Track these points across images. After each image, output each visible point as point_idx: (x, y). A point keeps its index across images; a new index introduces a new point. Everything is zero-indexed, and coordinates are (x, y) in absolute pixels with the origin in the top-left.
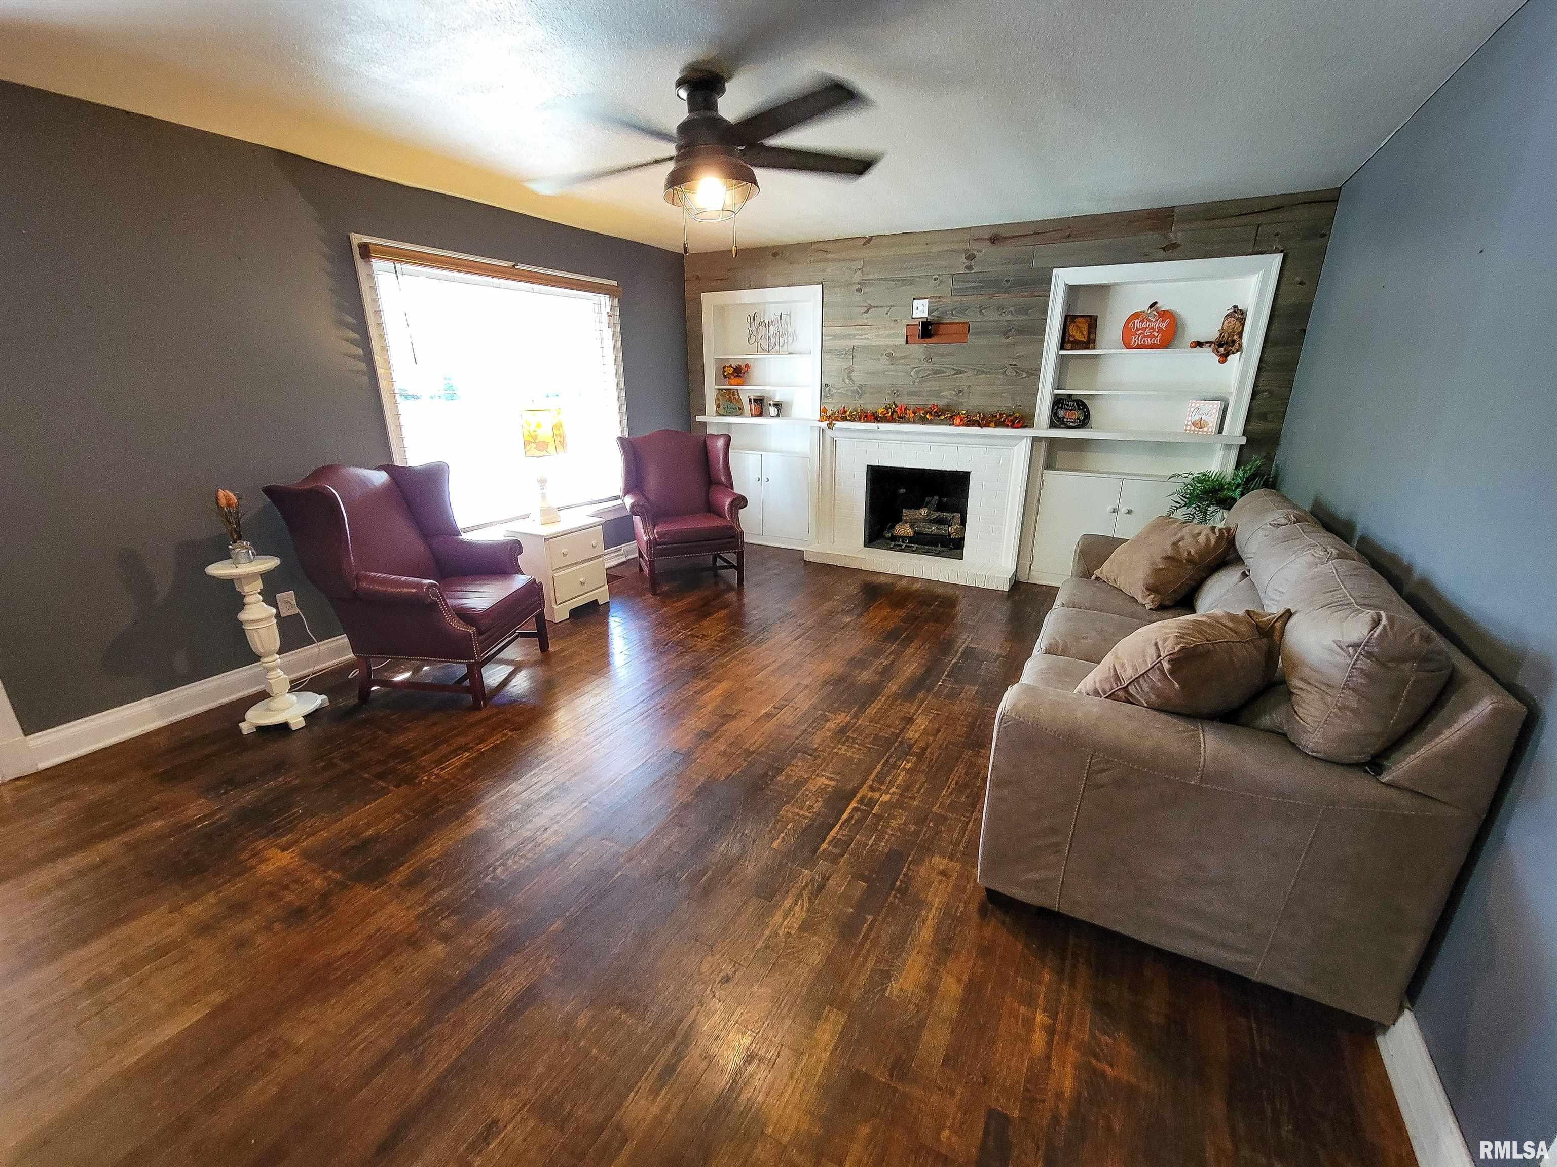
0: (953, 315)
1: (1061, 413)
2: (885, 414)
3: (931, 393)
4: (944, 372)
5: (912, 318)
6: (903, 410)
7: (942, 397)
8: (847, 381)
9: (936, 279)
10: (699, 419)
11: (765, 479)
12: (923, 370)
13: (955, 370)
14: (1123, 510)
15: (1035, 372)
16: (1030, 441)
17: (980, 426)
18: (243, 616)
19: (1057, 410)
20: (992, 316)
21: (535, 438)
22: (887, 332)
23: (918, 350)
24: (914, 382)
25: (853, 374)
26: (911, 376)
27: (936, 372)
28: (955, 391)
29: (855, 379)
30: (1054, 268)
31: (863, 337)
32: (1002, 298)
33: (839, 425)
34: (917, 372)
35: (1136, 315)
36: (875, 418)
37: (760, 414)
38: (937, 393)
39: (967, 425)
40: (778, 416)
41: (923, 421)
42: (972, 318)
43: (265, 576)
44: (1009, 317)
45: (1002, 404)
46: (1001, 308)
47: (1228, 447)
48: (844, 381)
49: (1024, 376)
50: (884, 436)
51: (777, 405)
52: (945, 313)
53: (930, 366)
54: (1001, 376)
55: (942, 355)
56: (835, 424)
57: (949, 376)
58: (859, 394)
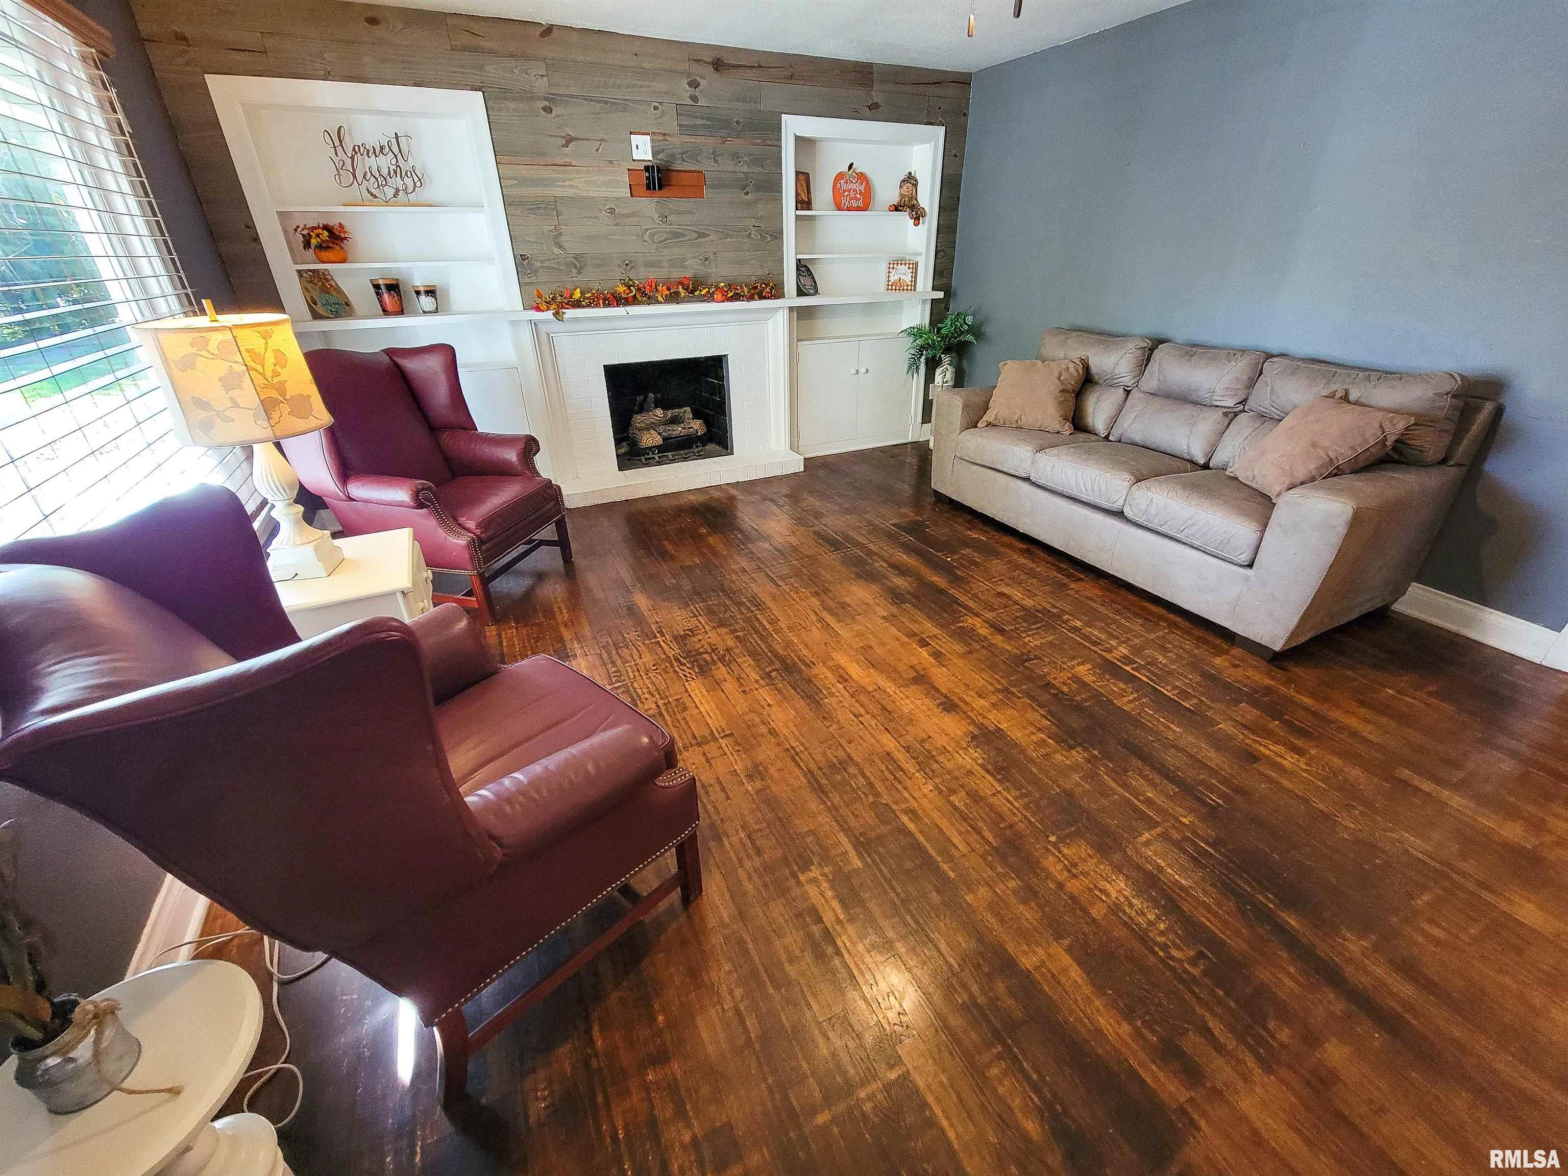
0: (683, 160)
2: (629, 294)
3: (673, 263)
4: (684, 235)
5: (633, 160)
7: (689, 267)
8: (554, 249)
9: (656, 108)
12: (658, 232)
13: (698, 233)
14: (863, 370)
15: (778, 235)
16: (786, 312)
19: (799, 277)
20: (729, 165)
22: (602, 179)
23: (648, 205)
24: (650, 249)
25: (562, 238)
26: (645, 241)
27: (676, 235)
28: (700, 260)
29: (565, 246)
30: (782, 113)
31: (568, 183)
32: (734, 144)
33: (570, 313)
34: (652, 236)
35: (840, 176)
36: (616, 300)
37: (401, 312)
38: (679, 262)
39: (731, 299)
40: (436, 311)
41: (673, 298)
42: (706, 166)
44: (745, 169)
45: (750, 272)
46: (735, 156)
47: (924, 301)
48: (550, 249)
49: (769, 239)
50: (635, 323)
51: (431, 292)
52: (673, 156)
53: (668, 228)
54: (746, 240)
55: (680, 213)
56: (565, 313)
57: (690, 240)
58: (576, 267)
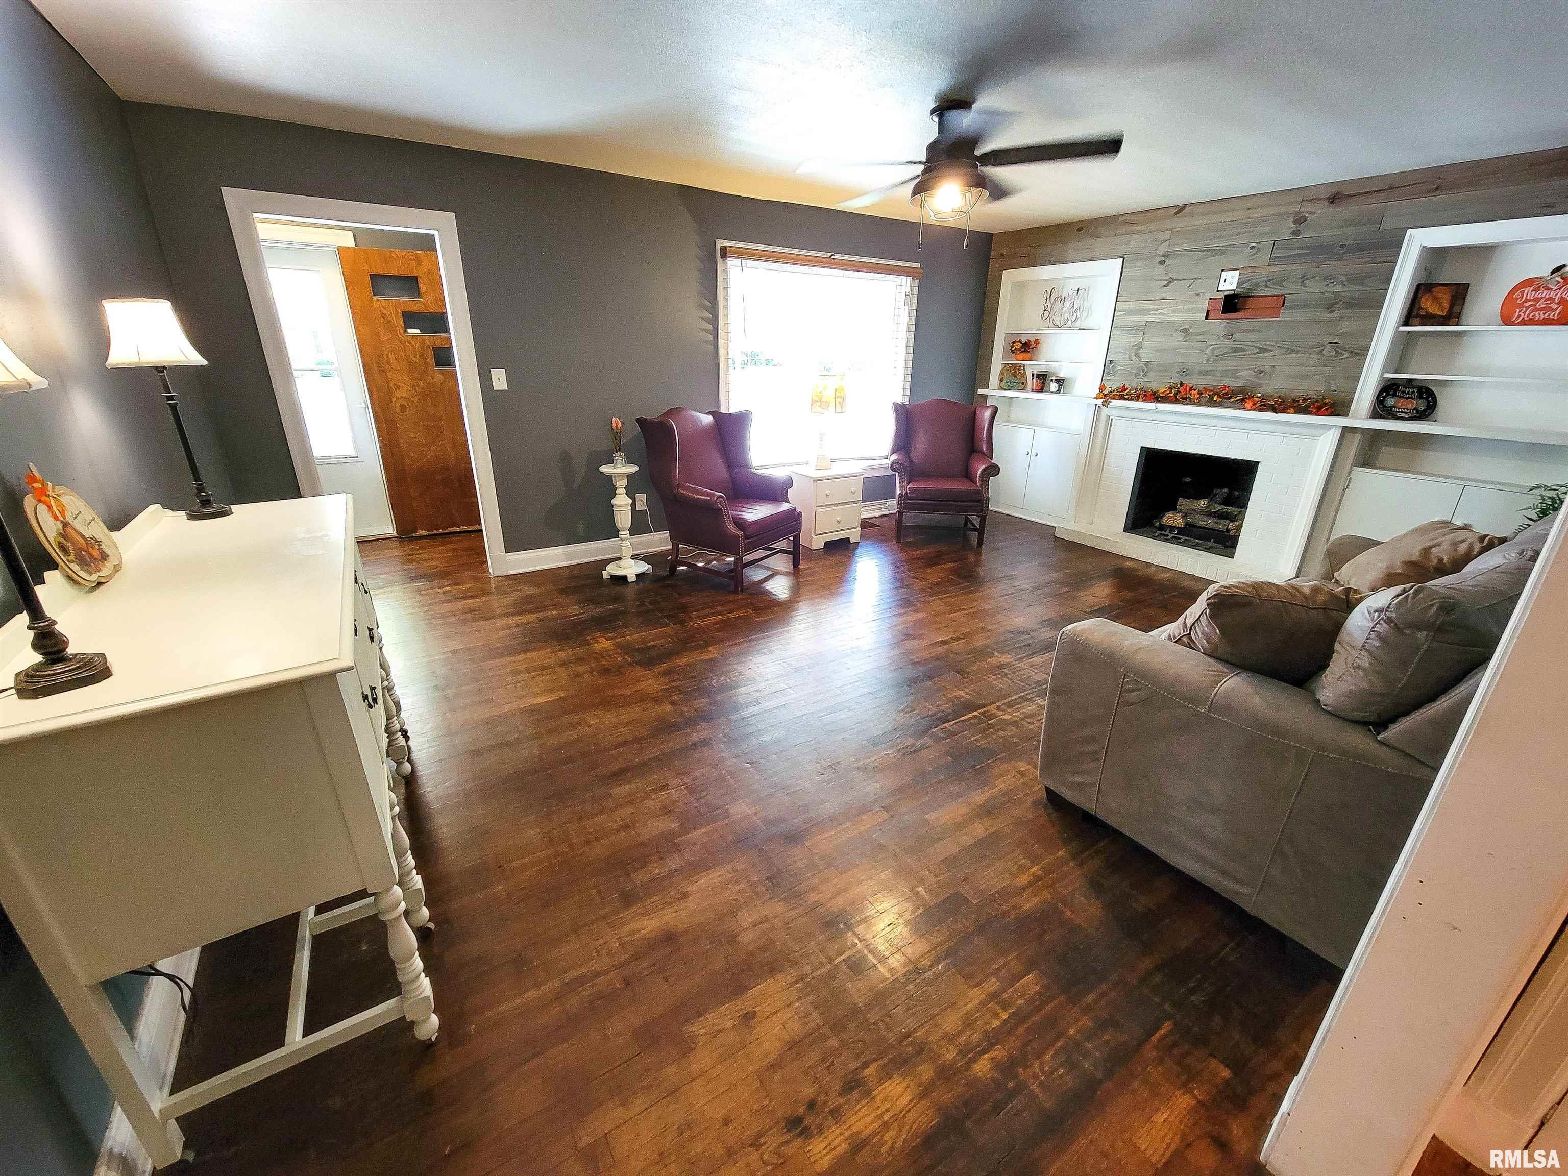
0: (1266, 287)
1: (1390, 402)
2: (1168, 394)
3: (1225, 373)
4: (1244, 350)
5: (1218, 291)
6: (1188, 390)
7: (1238, 377)
8: (1134, 358)
9: (1252, 247)
10: (981, 391)
11: (1034, 454)
12: (1221, 347)
13: (1259, 348)
15: (1361, 352)
16: (1337, 433)
17: (1275, 410)
18: (614, 502)
19: (1384, 397)
20: (1314, 287)
21: (821, 399)
22: (1186, 307)
23: (1219, 325)
24: (1208, 361)
25: (1142, 351)
26: (1206, 354)
27: (1236, 350)
28: (1255, 372)
29: (1142, 355)
30: (1409, 228)
31: (1159, 311)
32: (1330, 267)
33: (1114, 403)
34: (1213, 350)
35: (1528, 283)
36: (1156, 397)
37: (1041, 390)
38: (1234, 373)
39: (1261, 410)
40: (1058, 391)
41: (1211, 403)
42: (1291, 291)
43: (629, 477)
44: (1339, 288)
45: (1311, 387)
46: (1329, 278)
48: (1130, 359)
49: (1346, 356)
50: (1164, 417)
51: (1060, 381)
52: (1257, 285)
53: (1231, 344)
54: (1315, 356)
55: (1247, 331)
56: (1110, 402)
57: (1250, 354)
58: (1143, 371)
